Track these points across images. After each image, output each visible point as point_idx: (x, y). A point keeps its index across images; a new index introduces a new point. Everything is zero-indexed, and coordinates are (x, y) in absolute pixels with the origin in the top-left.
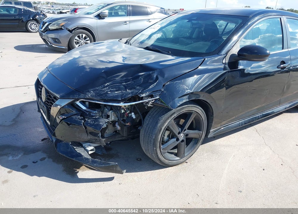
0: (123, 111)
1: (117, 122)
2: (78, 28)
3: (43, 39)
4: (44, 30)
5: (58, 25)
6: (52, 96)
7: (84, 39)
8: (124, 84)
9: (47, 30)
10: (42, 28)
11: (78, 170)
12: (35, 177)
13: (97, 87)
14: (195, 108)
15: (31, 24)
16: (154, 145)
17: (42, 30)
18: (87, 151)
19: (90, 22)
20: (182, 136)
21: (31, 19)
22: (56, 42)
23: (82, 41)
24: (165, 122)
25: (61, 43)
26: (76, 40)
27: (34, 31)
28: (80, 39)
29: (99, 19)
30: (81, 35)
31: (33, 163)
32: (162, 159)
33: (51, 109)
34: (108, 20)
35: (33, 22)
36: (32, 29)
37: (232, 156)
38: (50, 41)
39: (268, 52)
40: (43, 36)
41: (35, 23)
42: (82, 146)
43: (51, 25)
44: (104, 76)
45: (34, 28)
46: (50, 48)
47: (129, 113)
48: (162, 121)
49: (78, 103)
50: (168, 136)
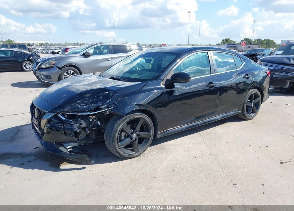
0: (91, 120)
1: (87, 127)
2: (67, 66)
3: (36, 76)
4: (37, 69)
5: (49, 64)
6: (42, 113)
7: (72, 75)
8: (91, 101)
9: (40, 69)
10: (35, 67)
11: (60, 165)
12: (30, 170)
13: (72, 104)
14: (141, 115)
15: (25, 64)
16: (113, 141)
17: (36, 68)
18: (67, 149)
19: (77, 60)
20: (134, 136)
21: (26, 59)
22: (48, 78)
23: (70, 76)
24: (119, 125)
25: (52, 79)
26: (65, 75)
27: (29, 70)
28: (68, 74)
29: (85, 57)
30: (69, 71)
31: (28, 162)
32: (121, 152)
33: (41, 121)
34: (92, 58)
35: (28, 62)
36: (27, 69)
37: (176, 151)
38: (42, 77)
39: (190, 76)
40: (36, 74)
41: (29, 63)
42: (63, 146)
43: (43, 64)
44: (78, 97)
45: (29, 68)
46: (43, 83)
47: (95, 121)
48: (117, 124)
49: (59, 115)
50: (125, 136)
